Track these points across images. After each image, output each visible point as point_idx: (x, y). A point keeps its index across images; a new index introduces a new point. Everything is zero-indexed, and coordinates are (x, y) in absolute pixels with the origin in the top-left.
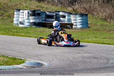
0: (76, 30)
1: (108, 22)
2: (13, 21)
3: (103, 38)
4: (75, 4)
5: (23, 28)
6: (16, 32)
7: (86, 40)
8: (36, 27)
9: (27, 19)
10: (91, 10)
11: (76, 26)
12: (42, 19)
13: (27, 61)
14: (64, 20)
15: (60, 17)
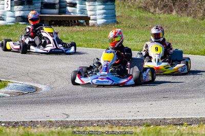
0: (95, 28)
1: (150, 12)
3: (143, 41)
5: (3, 26)
8: (25, 24)
11: (95, 21)
13: (11, 84)
14: (74, 10)
15: (66, 6)
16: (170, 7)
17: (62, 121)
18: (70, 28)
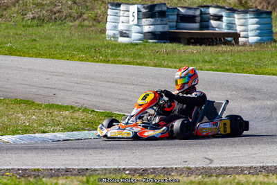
0: (247, 48)
2: (103, 31)
5: (127, 44)
6: (113, 55)
7: (269, 69)
8: (156, 43)
9: (136, 25)
11: (246, 39)
12: (171, 24)
14: (219, 24)
15: (210, 19)
17: (203, 168)
18: (214, 48)
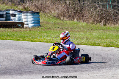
0: (28, 29)
3: (56, 37)
4: (26, 1)
10: (43, 8)
11: (27, 25)
14: (15, 18)
15: (10, 16)
16: (73, 16)
18: (12, 29)
